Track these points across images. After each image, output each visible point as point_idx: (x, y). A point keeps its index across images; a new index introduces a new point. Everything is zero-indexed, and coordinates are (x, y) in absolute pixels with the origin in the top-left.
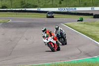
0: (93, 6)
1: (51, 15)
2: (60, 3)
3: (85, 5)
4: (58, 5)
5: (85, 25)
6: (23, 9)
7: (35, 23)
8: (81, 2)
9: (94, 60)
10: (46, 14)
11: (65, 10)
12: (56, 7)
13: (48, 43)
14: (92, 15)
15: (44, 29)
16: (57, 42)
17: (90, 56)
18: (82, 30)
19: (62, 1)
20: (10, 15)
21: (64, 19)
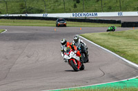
0: (121, 10)
1: (61, 23)
2: (75, 6)
3: (110, 9)
4: (72, 9)
5: (109, 36)
6: (23, 15)
7: (40, 35)
8: (103, 6)
9: (121, 85)
10: (55, 22)
11: (82, 15)
12: (70, 12)
13: (69, 60)
14: (119, 22)
15: (64, 41)
16: (80, 58)
17: (117, 79)
18: (106, 44)
19: (77, 4)
20: (5, 24)
21: (81, 28)
